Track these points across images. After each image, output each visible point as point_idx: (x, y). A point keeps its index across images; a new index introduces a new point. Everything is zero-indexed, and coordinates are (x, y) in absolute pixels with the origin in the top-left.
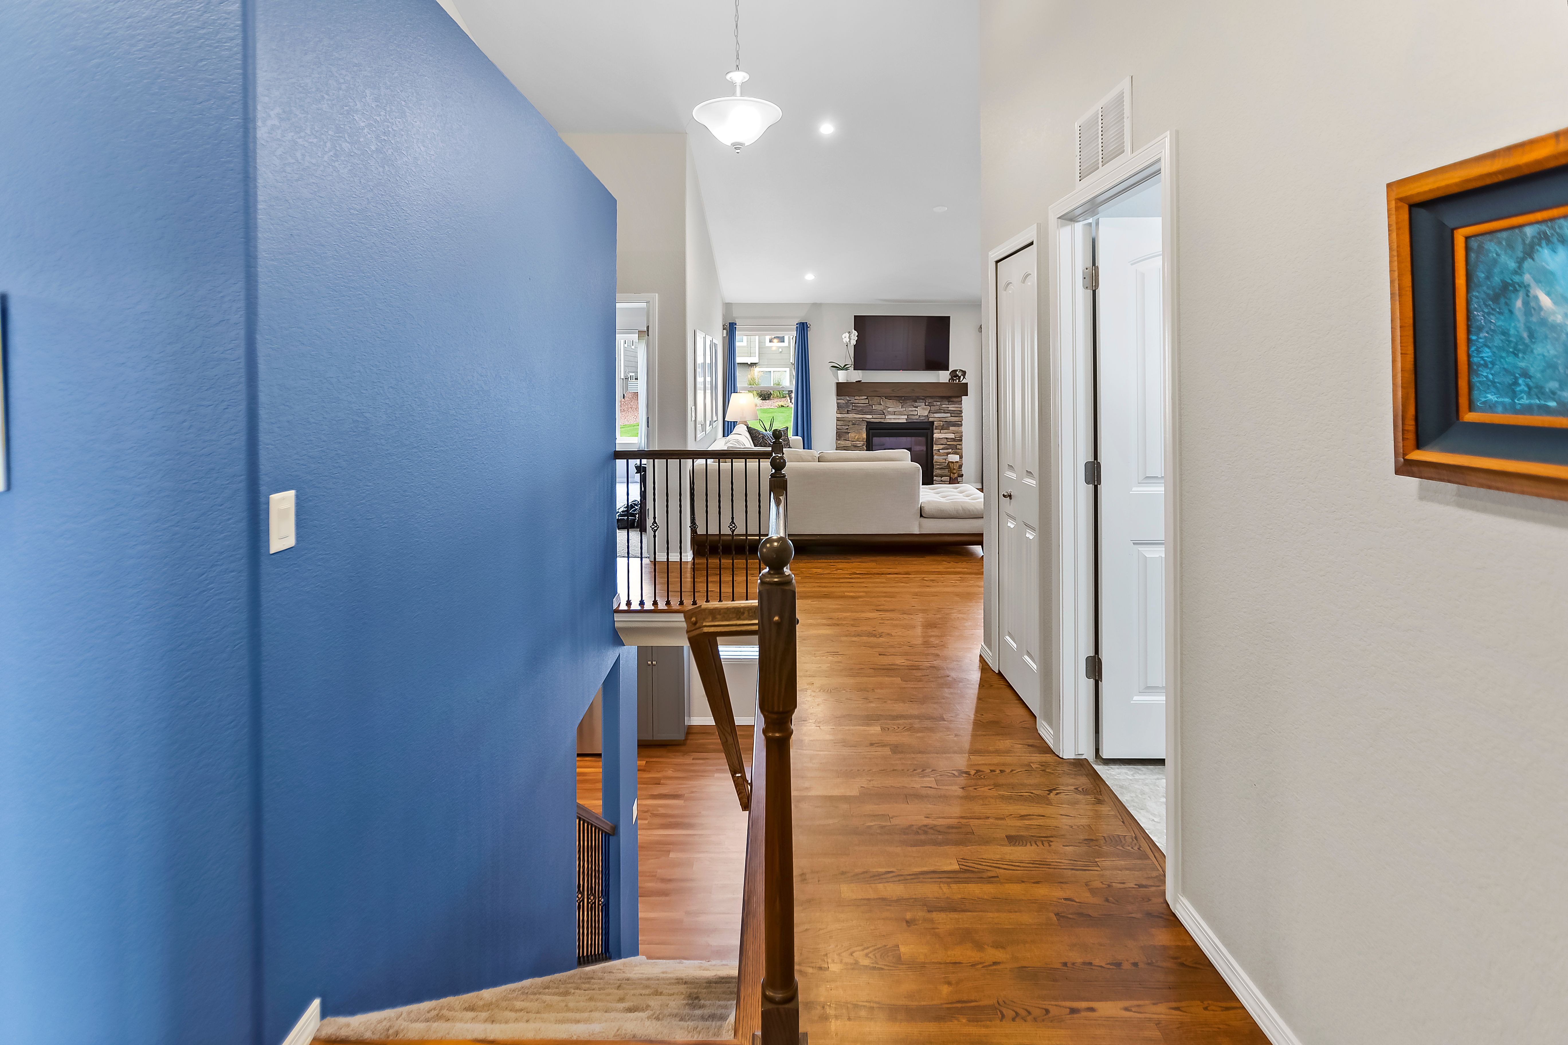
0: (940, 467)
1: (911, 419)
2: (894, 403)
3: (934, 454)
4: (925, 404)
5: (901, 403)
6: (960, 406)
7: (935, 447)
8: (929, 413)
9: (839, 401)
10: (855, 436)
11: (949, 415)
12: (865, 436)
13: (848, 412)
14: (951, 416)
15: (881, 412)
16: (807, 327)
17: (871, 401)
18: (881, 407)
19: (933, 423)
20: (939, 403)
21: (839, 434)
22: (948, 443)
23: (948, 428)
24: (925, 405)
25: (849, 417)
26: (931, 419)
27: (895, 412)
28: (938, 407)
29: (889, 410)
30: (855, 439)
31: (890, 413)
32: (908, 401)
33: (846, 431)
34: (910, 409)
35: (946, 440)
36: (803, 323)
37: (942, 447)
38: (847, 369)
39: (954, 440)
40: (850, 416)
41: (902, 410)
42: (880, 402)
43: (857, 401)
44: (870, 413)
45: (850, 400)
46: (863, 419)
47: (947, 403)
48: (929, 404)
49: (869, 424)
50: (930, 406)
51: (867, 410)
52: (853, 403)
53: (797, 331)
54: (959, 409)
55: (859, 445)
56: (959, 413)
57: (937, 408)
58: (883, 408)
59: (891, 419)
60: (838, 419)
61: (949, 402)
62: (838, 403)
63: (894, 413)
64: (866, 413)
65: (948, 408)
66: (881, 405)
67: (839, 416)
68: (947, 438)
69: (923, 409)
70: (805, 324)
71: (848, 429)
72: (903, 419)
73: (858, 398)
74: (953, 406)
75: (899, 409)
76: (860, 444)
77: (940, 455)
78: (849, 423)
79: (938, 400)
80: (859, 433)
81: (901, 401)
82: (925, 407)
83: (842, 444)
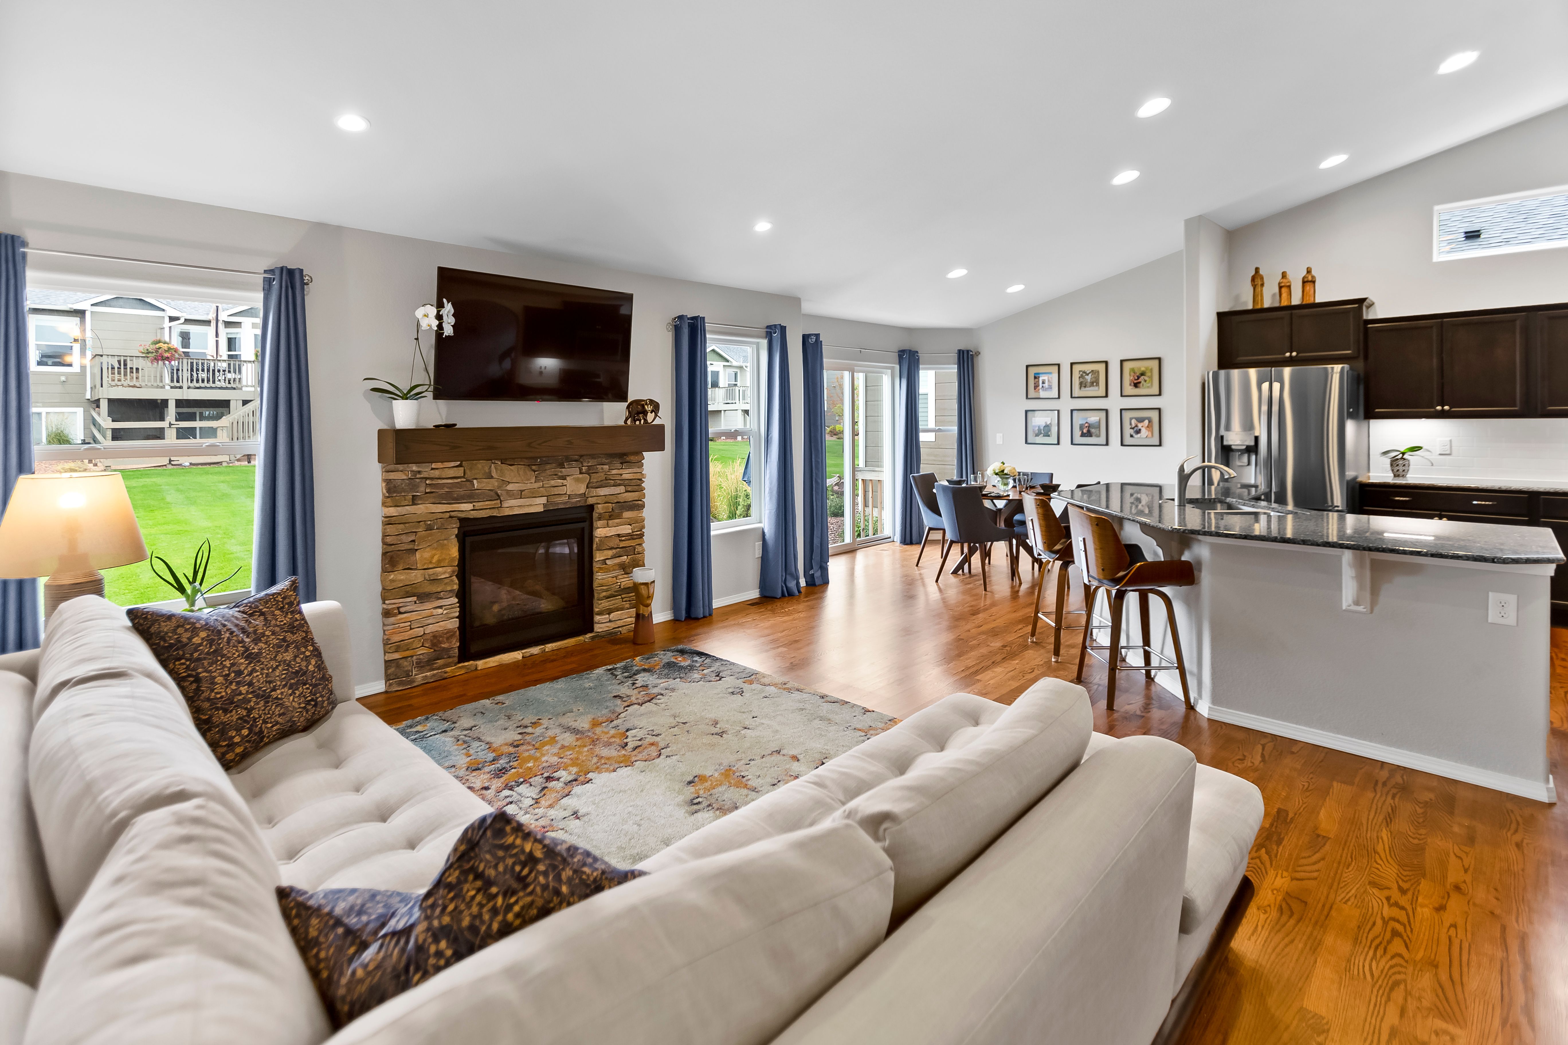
0: (609, 593)
1: (552, 503)
2: (521, 473)
3: (595, 570)
4: (581, 470)
5: (535, 471)
6: (638, 470)
7: (598, 556)
8: (587, 487)
9: (392, 476)
10: (432, 557)
11: (622, 489)
12: (454, 552)
13: (414, 501)
14: (627, 491)
15: (492, 493)
16: (303, 284)
17: (471, 469)
18: (493, 484)
19: (591, 508)
20: (607, 467)
21: (392, 557)
22: (622, 544)
23: (619, 516)
24: (581, 473)
25: (419, 512)
26: (591, 501)
27: (522, 491)
28: (602, 474)
29: (510, 487)
30: (431, 562)
31: (511, 495)
32: (548, 466)
33: (410, 546)
34: (553, 483)
35: (617, 539)
36: (291, 273)
37: (610, 553)
38: (418, 396)
39: (631, 536)
40: (422, 509)
41: (536, 485)
42: (490, 472)
43: (436, 473)
44: (470, 497)
45: (419, 472)
46: (452, 514)
47: (619, 466)
48: (589, 469)
49: (464, 522)
50: (589, 474)
51: (461, 491)
52: (426, 479)
53: (267, 290)
54: (638, 476)
55: (443, 577)
56: (637, 485)
57: (602, 476)
58: (496, 484)
59: (513, 507)
60: (388, 521)
61: (622, 463)
62: (388, 482)
63: (521, 494)
64: (459, 500)
65: (621, 475)
66: (492, 477)
67: (392, 511)
68: (619, 535)
69: (577, 480)
70: (297, 276)
71: (413, 541)
72: (537, 505)
73: (439, 465)
74: (630, 470)
75: (532, 484)
76: (445, 573)
77: (608, 570)
78: (418, 527)
79: (604, 460)
80: (443, 547)
81: (534, 467)
82: (581, 476)
83: (401, 580)
